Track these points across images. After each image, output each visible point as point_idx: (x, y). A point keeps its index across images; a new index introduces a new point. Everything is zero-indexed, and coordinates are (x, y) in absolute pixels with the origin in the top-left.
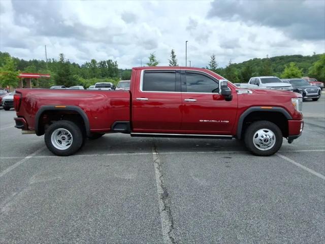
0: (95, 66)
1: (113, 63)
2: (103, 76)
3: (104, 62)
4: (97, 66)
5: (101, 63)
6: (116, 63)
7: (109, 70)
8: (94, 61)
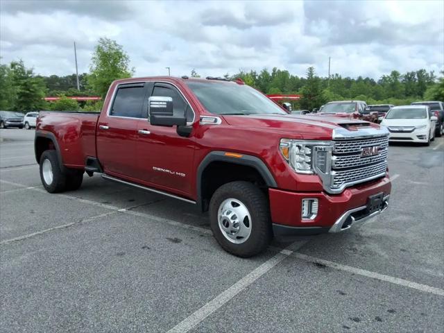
0: (396, 80)
1: (427, 74)
2: (407, 95)
3: (413, 74)
4: (400, 80)
5: (406, 77)
6: (432, 75)
7: (418, 86)
8: (395, 74)
